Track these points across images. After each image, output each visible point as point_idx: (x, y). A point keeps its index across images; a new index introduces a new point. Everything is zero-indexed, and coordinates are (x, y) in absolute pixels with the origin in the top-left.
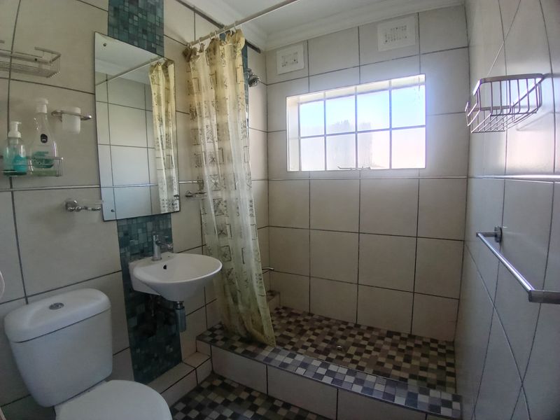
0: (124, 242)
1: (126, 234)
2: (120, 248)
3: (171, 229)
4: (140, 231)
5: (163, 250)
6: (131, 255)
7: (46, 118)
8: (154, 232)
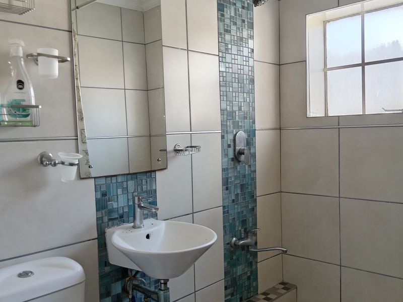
0: (101, 205)
1: (104, 195)
2: (97, 211)
3: (155, 190)
4: (120, 191)
5: (146, 217)
6: (110, 220)
7: (22, 63)
8: (136, 194)
